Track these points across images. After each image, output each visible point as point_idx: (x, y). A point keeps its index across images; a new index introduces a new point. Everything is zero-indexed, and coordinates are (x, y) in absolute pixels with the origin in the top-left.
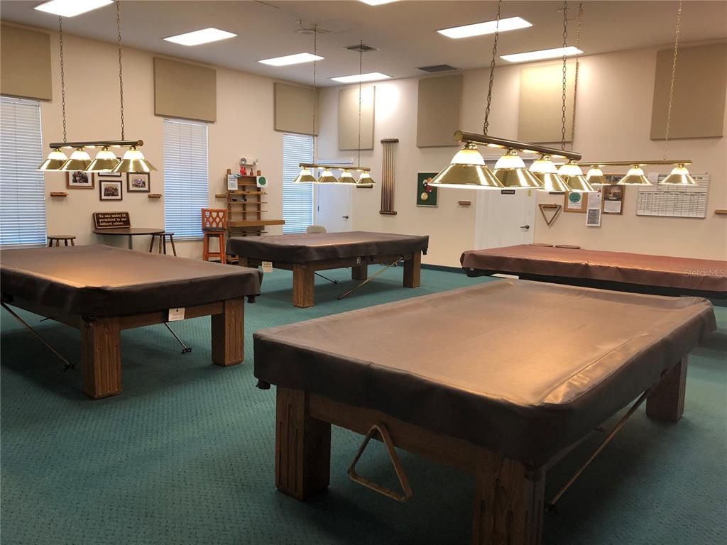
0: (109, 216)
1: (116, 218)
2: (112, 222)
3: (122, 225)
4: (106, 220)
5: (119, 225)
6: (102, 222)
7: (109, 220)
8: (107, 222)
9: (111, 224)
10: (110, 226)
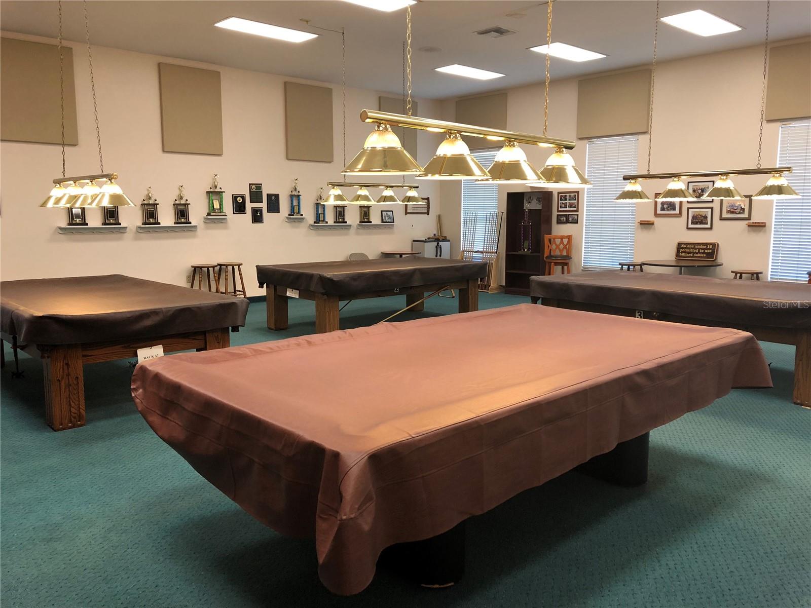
0: (693, 246)
1: (699, 249)
2: (694, 253)
3: (703, 257)
4: (688, 250)
5: (701, 257)
6: (682, 252)
7: (691, 250)
8: (688, 253)
9: (692, 255)
10: (690, 257)
